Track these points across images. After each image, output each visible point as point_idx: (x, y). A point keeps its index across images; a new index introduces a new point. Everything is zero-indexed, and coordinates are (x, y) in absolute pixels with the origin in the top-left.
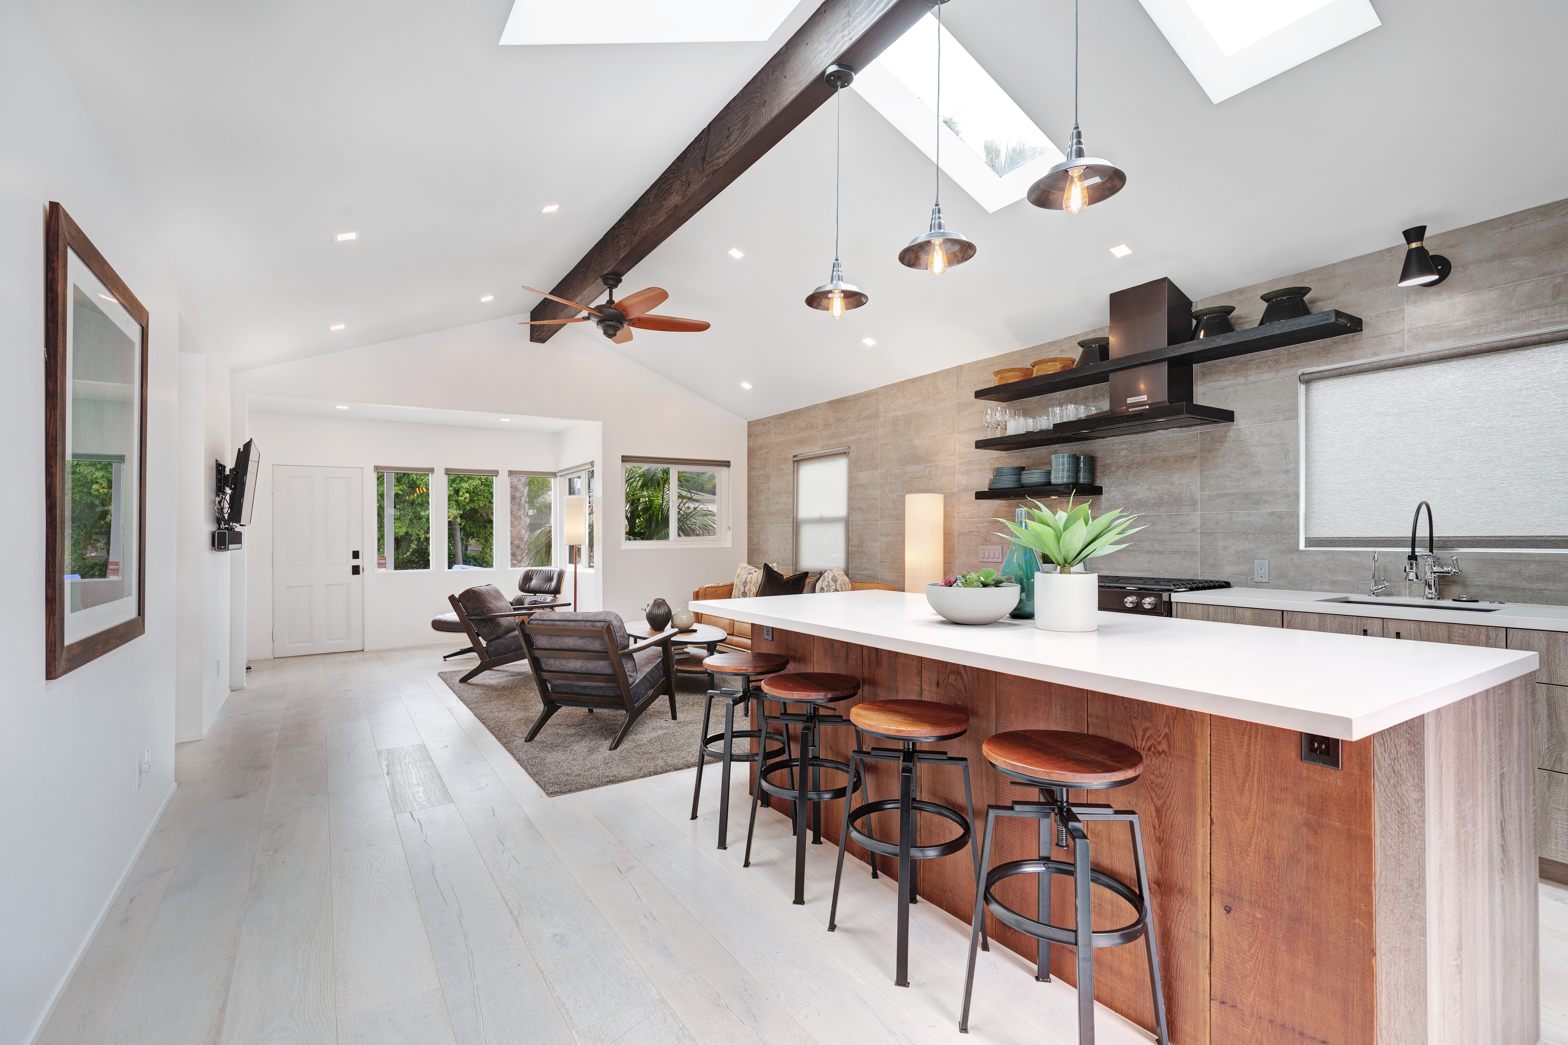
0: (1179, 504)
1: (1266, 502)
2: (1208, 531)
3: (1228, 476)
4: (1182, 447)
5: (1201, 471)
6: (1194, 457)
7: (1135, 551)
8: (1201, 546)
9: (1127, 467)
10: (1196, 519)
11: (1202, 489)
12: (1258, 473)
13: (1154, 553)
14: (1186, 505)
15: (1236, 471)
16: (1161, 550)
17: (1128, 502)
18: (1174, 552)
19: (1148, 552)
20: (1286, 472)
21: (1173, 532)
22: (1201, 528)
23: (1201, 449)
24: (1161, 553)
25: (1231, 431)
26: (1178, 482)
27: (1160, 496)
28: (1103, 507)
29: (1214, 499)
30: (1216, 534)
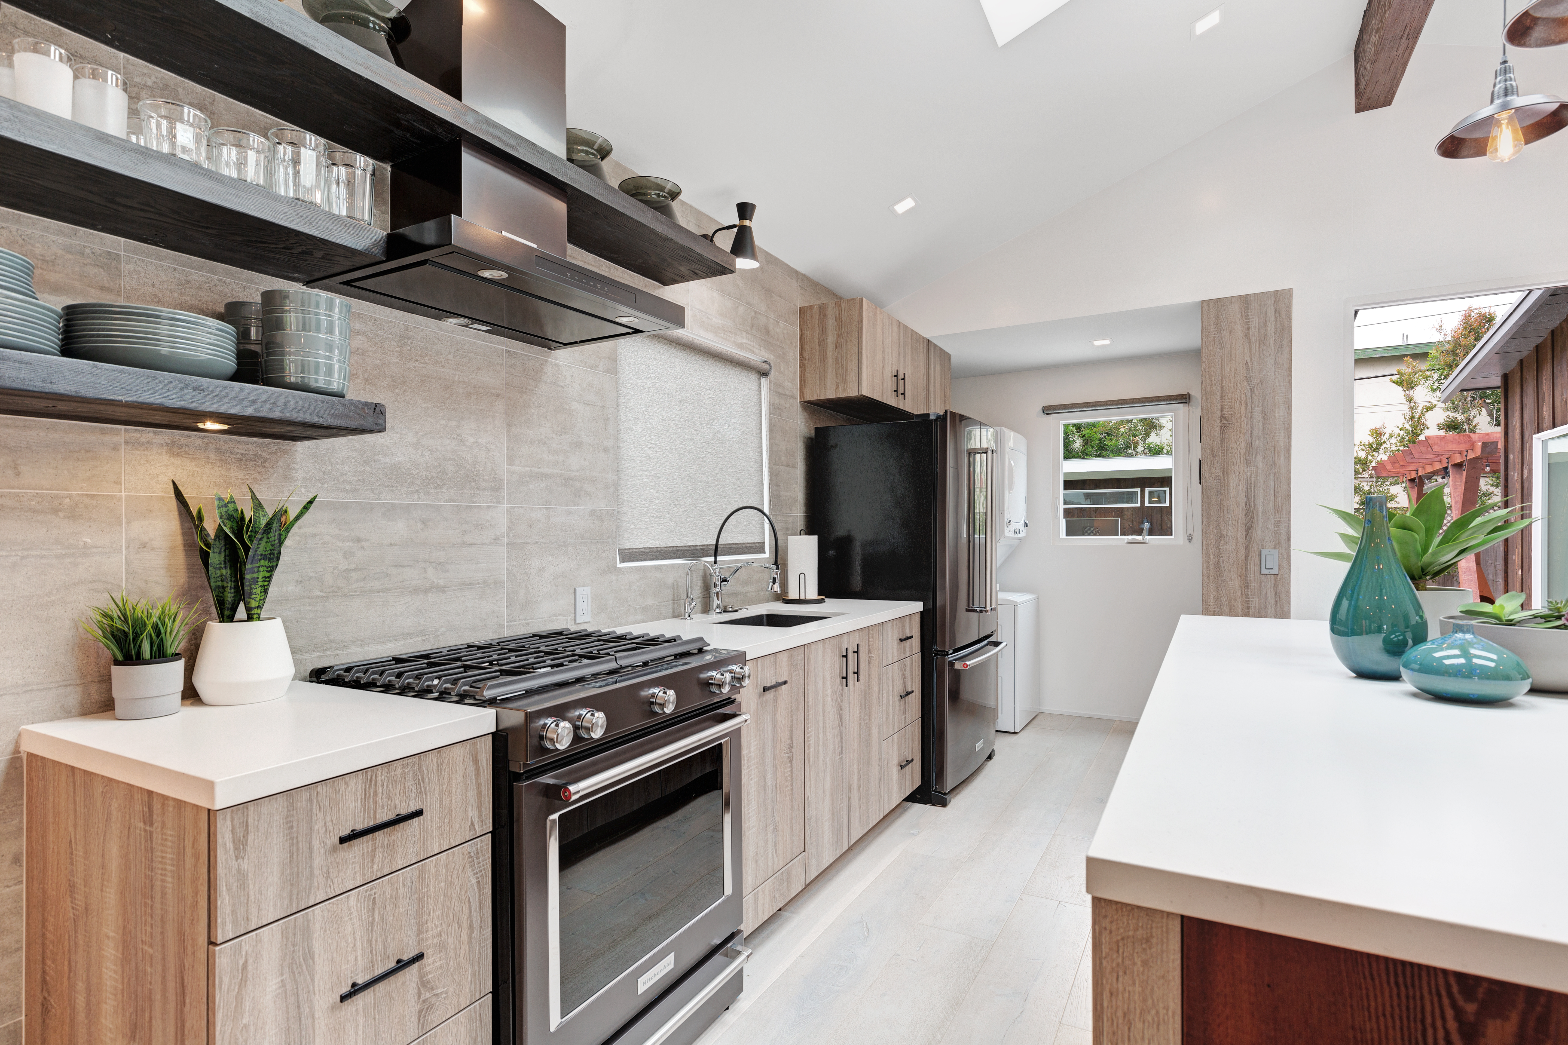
0: (473, 484)
1: (588, 494)
2: (518, 541)
3: (545, 444)
4: (478, 369)
5: (509, 425)
6: (498, 396)
7: (387, 590)
8: (508, 570)
9: (366, 381)
10: (499, 517)
11: (511, 461)
12: (578, 445)
13: (426, 591)
14: (485, 489)
15: (554, 436)
16: (441, 583)
17: (368, 469)
18: (466, 585)
19: (416, 591)
20: (606, 450)
21: (465, 544)
22: (508, 534)
23: (508, 384)
24: (441, 589)
25: (548, 364)
26: (472, 440)
27: (440, 465)
28: (300, 474)
29: (527, 482)
30: (530, 547)
